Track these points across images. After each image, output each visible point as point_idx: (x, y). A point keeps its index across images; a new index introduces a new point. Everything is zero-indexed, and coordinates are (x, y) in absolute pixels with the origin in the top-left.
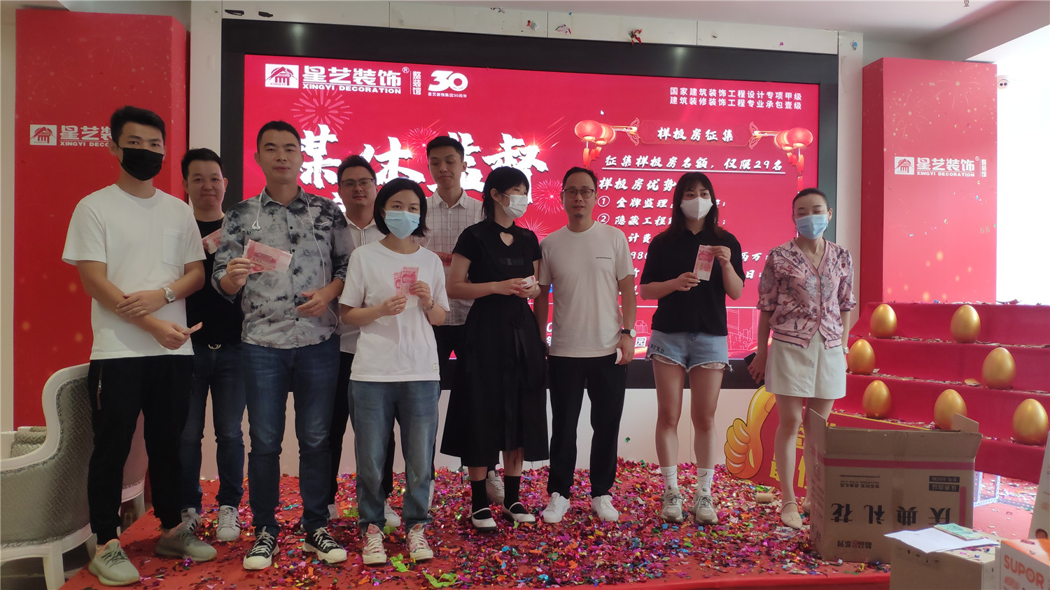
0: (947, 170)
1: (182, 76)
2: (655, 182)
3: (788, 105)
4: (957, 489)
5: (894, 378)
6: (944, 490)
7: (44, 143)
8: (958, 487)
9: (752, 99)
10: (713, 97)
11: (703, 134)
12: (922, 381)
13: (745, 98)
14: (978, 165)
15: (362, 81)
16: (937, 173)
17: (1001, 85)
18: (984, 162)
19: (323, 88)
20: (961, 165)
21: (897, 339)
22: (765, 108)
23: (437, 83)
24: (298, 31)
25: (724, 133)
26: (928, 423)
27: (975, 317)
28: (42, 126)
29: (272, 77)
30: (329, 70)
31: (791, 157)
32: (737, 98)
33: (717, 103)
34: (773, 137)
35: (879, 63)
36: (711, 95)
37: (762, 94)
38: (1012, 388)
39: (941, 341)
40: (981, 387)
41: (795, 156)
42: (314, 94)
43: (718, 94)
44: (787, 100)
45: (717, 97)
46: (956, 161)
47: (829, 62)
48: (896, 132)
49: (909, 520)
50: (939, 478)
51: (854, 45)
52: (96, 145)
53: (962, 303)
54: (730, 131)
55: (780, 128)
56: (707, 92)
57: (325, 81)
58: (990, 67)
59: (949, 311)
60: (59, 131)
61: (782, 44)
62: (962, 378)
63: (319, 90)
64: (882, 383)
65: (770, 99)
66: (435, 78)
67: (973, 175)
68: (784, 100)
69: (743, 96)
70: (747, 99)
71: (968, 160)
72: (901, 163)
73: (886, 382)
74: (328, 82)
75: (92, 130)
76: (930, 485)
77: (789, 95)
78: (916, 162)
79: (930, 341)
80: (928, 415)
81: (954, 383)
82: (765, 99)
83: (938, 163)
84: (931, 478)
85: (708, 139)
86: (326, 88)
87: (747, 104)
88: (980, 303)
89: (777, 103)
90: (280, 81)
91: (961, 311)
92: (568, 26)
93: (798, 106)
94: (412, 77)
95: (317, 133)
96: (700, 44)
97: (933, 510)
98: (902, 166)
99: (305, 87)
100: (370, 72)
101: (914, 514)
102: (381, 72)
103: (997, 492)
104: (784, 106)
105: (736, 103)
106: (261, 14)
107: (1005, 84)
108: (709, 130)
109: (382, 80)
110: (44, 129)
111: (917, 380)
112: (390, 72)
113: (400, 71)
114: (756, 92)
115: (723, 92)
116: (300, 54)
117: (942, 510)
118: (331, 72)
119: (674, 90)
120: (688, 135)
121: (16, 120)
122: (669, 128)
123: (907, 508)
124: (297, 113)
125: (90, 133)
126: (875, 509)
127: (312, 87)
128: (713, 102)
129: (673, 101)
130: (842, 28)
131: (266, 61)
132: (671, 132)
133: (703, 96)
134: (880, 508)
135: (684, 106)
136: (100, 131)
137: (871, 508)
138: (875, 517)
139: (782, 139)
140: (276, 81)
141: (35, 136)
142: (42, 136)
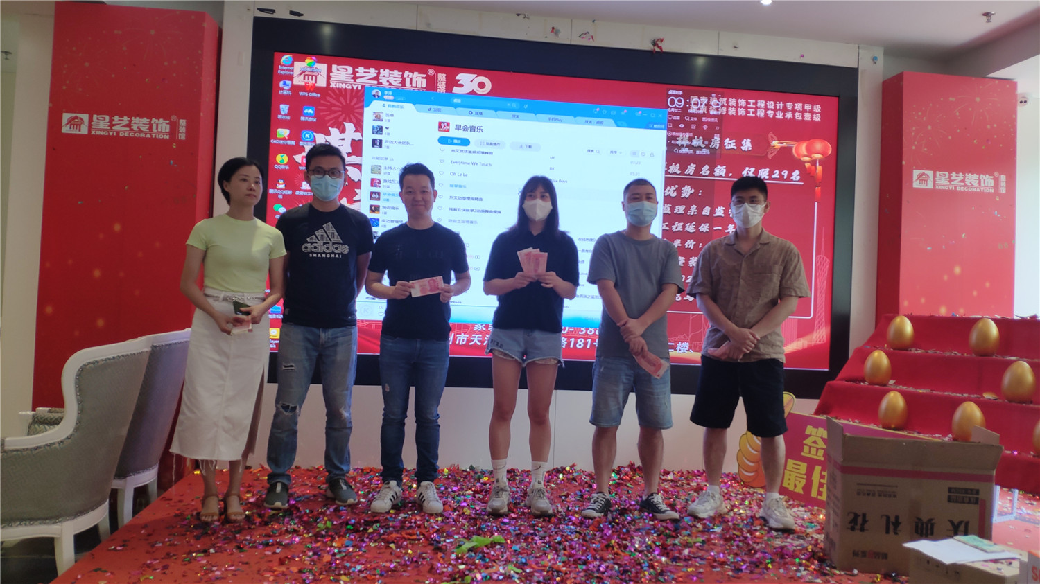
0: (965, 184)
1: (213, 70)
2: (673, 188)
3: (808, 117)
4: (976, 501)
5: (911, 389)
6: (963, 502)
7: (76, 132)
8: (977, 499)
9: (772, 110)
11: (722, 143)
12: (939, 393)
13: (764, 108)
14: (996, 181)
15: (388, 81)
16: (956, 187)
17: (1021, 102)
18: (1003, 178)
19: (350, 87)
20: (980, 180)
21: (914, 351)
22: (784, 119)
23: (461, 86)
24: (327, 31)
25: (743, 142)
26: (945, 436)
27: (994, 330)
28: (74, 115)
29: (300, 74)
30: (356, 70)
31: (809, 168)
32: (756, 108)
33: (737, 113)
34: (791, 148)
35: (899, 78)
36: (731, 104)
37: (782, 105)
38: (1031, 402)
39: (959, 355)
40: (1000, 401)
41: (813, 167)
42: (341, 93)
43: (737, 103)
44: (806, 111)
45: (737, 107)
46: (975, 176)
47: (848, 76)
48: (915, 146)
49: (927, 531)
50: (957, 490)
51: (874, 59)
52: (126, 135)
53: (980, 316)
54: (749, 140)
55: (799, 138)
56: (727, 102)
57: (353, 80)
58: (1010, 84)
59: (968, 324)
60: (91, 120)
61: (802, 56)
62: (980, 391)
63: (346, 89)
64: (898, 395)
65: (789, 110)
66: (459, 80)
67: (992, 191)
68: (804, 111)
69: (763, 106)
70: (766, 109)
71: (987, 176)
72: (920, 176)
73: (903, 394)
74: (355, 81)
75: (122, 120)
76: (949, 497)
77: (808, 107)
78: (935, 176)
79: (947, 354)
80: (946, 428)
81: (972, 396)
82: (785, 110)
83: (957, 177)
84: (950, 490)
85: (727, 148)
86: (352, 87)
87: (766, 114)
88: (999, 317)
89: (797, 114)
90: (308, 79)
91: (980, 324)
92: (591, 34)
93: (817, 118)
94: (437, 79)
95: (343, 131)
96: (722, 54)
97: (952, 522)
98: (921, 180)
99: (333, 85)
100: (396, 73)
101: (932, 525)
102: (407, 73)
103: (1015, 510)
104: (803, 117)
105: (755, 113)
106: (292, 13)
107: (1025, 102)
108: (728, 139)
109: (408, 81)
110: (76, 117)
111: (934, 392)
112: (416, 74)
113: (426, 73)
114: (775, 103)
115: (742, 102)
116: (328, 53)
117: (960, 522)
118: (358, 72)
119: (694, 99)
120: (706, 143)
121: (50, 108)
122: (688, 135)
123: (925, 520)
124: (323, 111)
125: (120, 123)
126: (892, 519)
127: (340, 86)
128: (732, 112)
129: (693, 110)
130: (864, 42)
131: (295, 59)
132: (691, 139)
133: (723, 106)
134: (897, 518)
135: (704, 115)
136: (130, 121)
137: (888, 518)
138: (892, 527)
139: (800, 150)
140: (304, 79)
141: (67, 124)
142: (74, 125)
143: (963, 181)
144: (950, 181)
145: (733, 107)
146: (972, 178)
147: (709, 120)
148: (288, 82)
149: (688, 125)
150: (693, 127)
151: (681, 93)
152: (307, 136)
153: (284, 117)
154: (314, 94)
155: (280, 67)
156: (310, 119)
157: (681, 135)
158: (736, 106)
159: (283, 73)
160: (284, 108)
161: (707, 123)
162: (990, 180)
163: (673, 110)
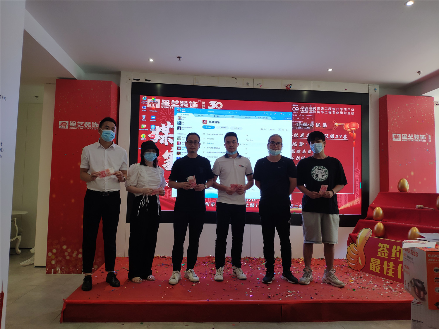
0: (414, 139)
1: (116, 103)
2: (296, 143)
3: (349, 113)
7: (64, 128)
9: (334, 111)
11: (315, 124)
13: (331, 110)
14: (427, 137)
15: (183, 105)
16: (410, 140)
17: (436, 105)
18: (430, 136)
20: (420, 137)
22: (340, 114)
23: (211, 106)
24: (159, 86)
25: (323, 124)
29: (150, 104)
31: (350, 133)
32: (328, 111)
33: (320, 112)
34: (342, 126)
35: (385, 97)
37: (338, 109)
41: (352, 133)
44: (348, 111)
47: (365, 96)
48: (392, 124)
51: (375, 90)
52: (83, 128)
53: (422, 193)
54: (325, 123)
55: (346, 122)
56: (316, 108)
58: (431, 98)
60: (69, 123)
61: (346, 89)
63: (167, 109)
64: (381, 224)
66: (210, 104)
67: (426, 141)
71: (423, 135)
72: (395, 136)
74: (171, 106)
77: (349, 109)
78: (401, 136)
82: (340, 111)
83: (411, 136)
85: (317, 126)
86: (170, 108)
87: (332, 113)
89: (345, 112)
90: (153, 105)
92: (261, 84)
93: (353, 114)
94: (202, 104)
95: (166, 125)
96: (313, 90)
98: (396, 137)
99: (162, 107)
100: (186, 102)
102: (190, 102)
104: (347, 113)
106: (147, 80)
107: (438, 104)
108: (317, 123)
109: (191, 105)
110: (64, 122)
112: (194, 102)
113: (197, 101)
114: (336, 108)
115: (322, 108)
116: (160, 95)
118: (172, 102)
119: (303, 108)
120: (308, 125)
121: (54, 119)
122: (301, 122)
124: (159, 117)
125: (80, 124)
127: (165, 107)
128: (318, 112)
129: (303, 112)
130: (370, 83)
131: (147, 98)
132: (302, 123)
133: (314, 110)
135: (307, 114)
136: (84, 123)
139: (347, 126)
140: (151, 105)
141: (61, 125)
142: (63, 125)
143: (413, 137)
144: (408, 138)
145: (319, 110)
146: (417, 136)
147: (309, 116)
148: (145, 107)
149: (301, 118)
150: (303, 118)
151: (297, 105)
152: (153, 127)
153: (144, 120)
154: (155, 111)
155: (142, 101)
156: (154, 121)
157: (298, 122)
158: (320, 110)
159: (143, 103)
160: (144, 117)
161: (308, 117)
162: (424, 137)
163: (294, 112)
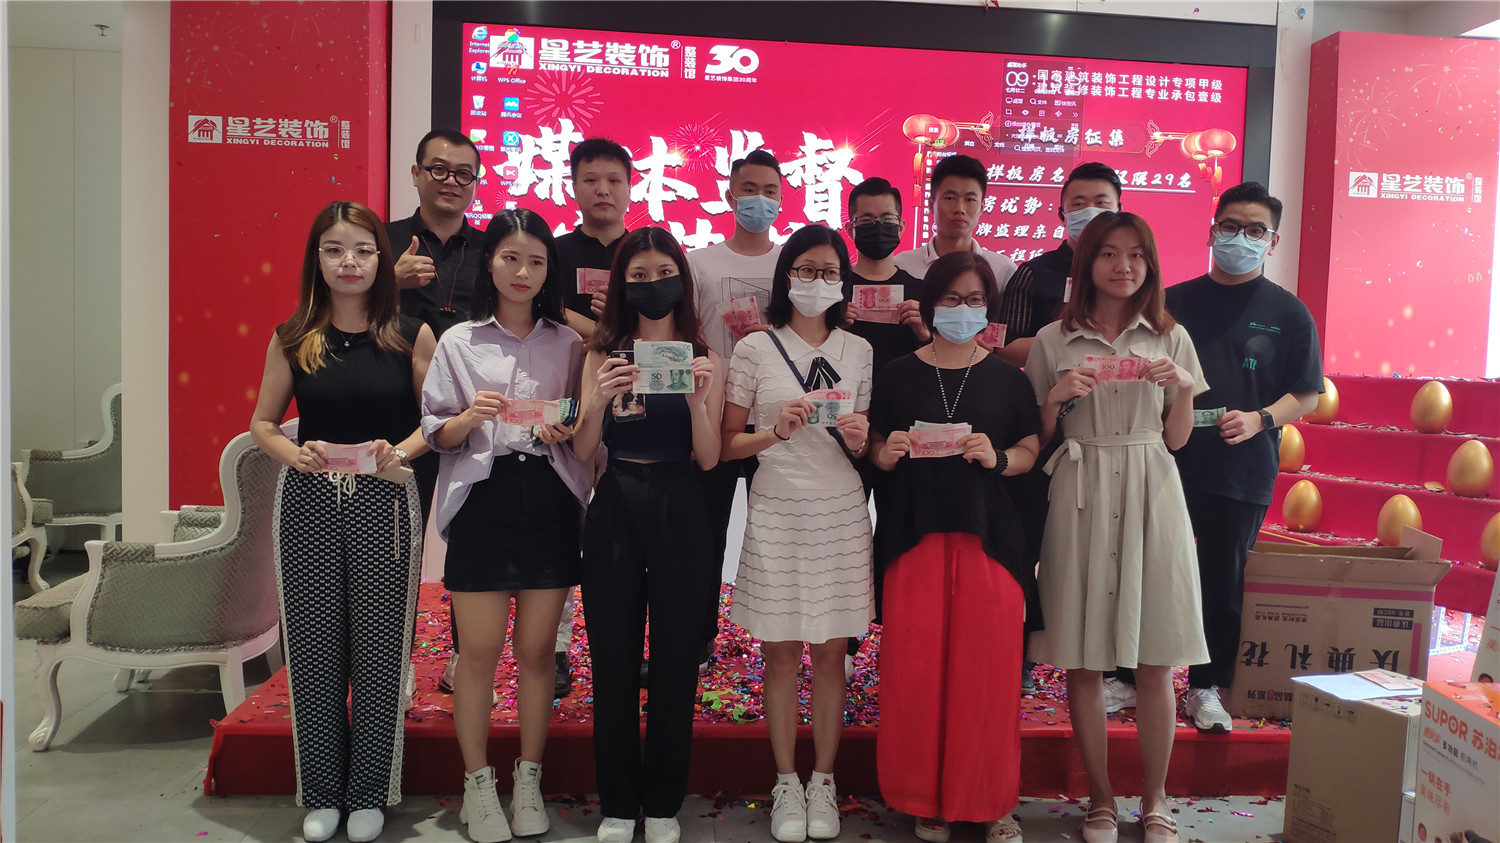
0: (1424, 191)
1: (382, 51)
2: (1013, 201)
3: (1203, 97)
4: (1410, 626)
5: (1330, 477)
6: (1392, 627)
7: (207, 140)
8: (1410, 623)
9: (1152, 87)
10: (1097, 84)
11: (1081, 136)
12: (1366, 483)
13: (1141, 85)
14: (1469, 185)
15: (617, 59)
16: (1410, 196)
18: (1479, 181)
19: (566, 69)
20: (1445, 185)
21: (1338, 425)
22: (1170, 101)
23: (717, 63)
25: (1112, 135)
26: (1369, 540)
27: (1445, 398)
28: (203, 118)
29: (499, 53)
30: (574, 44)
31: (1204, 170)
32: (1131, 86)
33: (1103, 92)
34: (1178, 142)
35: (1334, 39)
36: (1094, 81)
37: (1167, 80)
38: (1487, 496)
39: (1397, 430)
40: (1445, 493)
41: (1209, 169)
42: (554, 77)
43: (1104, 79)
44: (1201, 89)
45: (1103, 84)
46: (1438, 179)
47: (1263, 36)
48: (1354, 137)
49: (1344, 664)
50: (1386, 611)
51: (1301, 13)
52: (273, 143)
53: (1431, 378)
54: (1119, 132)
55: (1192, 128)
56: (1090, 78)
57: (569, 60)
58: (1495, 46)
59: (1410, 388)
60: (225, 124)
61: (1197, 10)
62: (1421, 481)
63: (560, 72)
64: (1310, 484)
65: (1177, 88)
66: (715, 55)
67: (1462, 199)
68: (1198, 89)
69: (1140, 83)
70: (1144, 87)
71: (1456, 179)
72: (1359, 181)
73: (1317, 483)
74: (572, 61)
75: (267, 124)
76: (1375, 620)
77: (1204, 83)
78: (1380, 180)
79: (1381, 429)
80: (1370, 531)
81: (1410, 487)
82: (1171, 88)
83: (1412, 181)
84: (1376, 611)
85: (1088, 143)
86: (569, 69)
87: (1144, 94)
88: (1454, 378)
89: (1188, 94)
90: (510, 60)
91: (1427, 389)
93: (1217, 98)
94: (684, 54)
95: (558, 130)
96: (1082, 9)
97: (1376, 652)
98: (1359, 185)
99: (543, 67)
100: (628, 48)
101: (1351, 656)
102: (642, 47)
103: (1466, 638)
104: (1197, 97)
105: (1129, 92)
108: (1090, 130)
109: (644, 58)
110: (206, 121)
111: (1360, 482)
112: (655, 48)
113: (669, 46)
114: (1157, 78)
115: (1111, 78)
116: (534, 23)
117: (1387, 653)
118: (576, 47)
119: (1043, 75)
120: (1060, 136)
121: (171, 108)
122: (1034, 125)
123: (1342, 650)
124: (531, 103)
125: (264, 127)
126: (1300, 650)
127: (552, 67)
128: (1096, 91)
129: (1041, 90)
131: (490, 32)
132: (1038, 131)
133: (1083, 83)
134: (1306, 648)
135: (1057, 96)
136: (277, 124)
137: (1295, 648)
138: (1299, 660)
139: (1192, 144)
140: (504, 59)
141: (195, 130)
142: (204, 131)
143: (1421, 186)
144: (1403, 187)
146: (1433, 183)
147: (1064, 103)
148: (483, 65)
149: (1034, 111)
150: (1042, 113)
151: (1024, 65)
152: (510, 138)
153: (478, 113)
154: (517, 80)
155: (471, 44)
156: (514, 115)
157: (1024, 125)
158: (1101, 83)
159: (475, 51)
160: (479, 101)
161: (1061, 108)
162: (1459, 185)
163: (1013, 90)
